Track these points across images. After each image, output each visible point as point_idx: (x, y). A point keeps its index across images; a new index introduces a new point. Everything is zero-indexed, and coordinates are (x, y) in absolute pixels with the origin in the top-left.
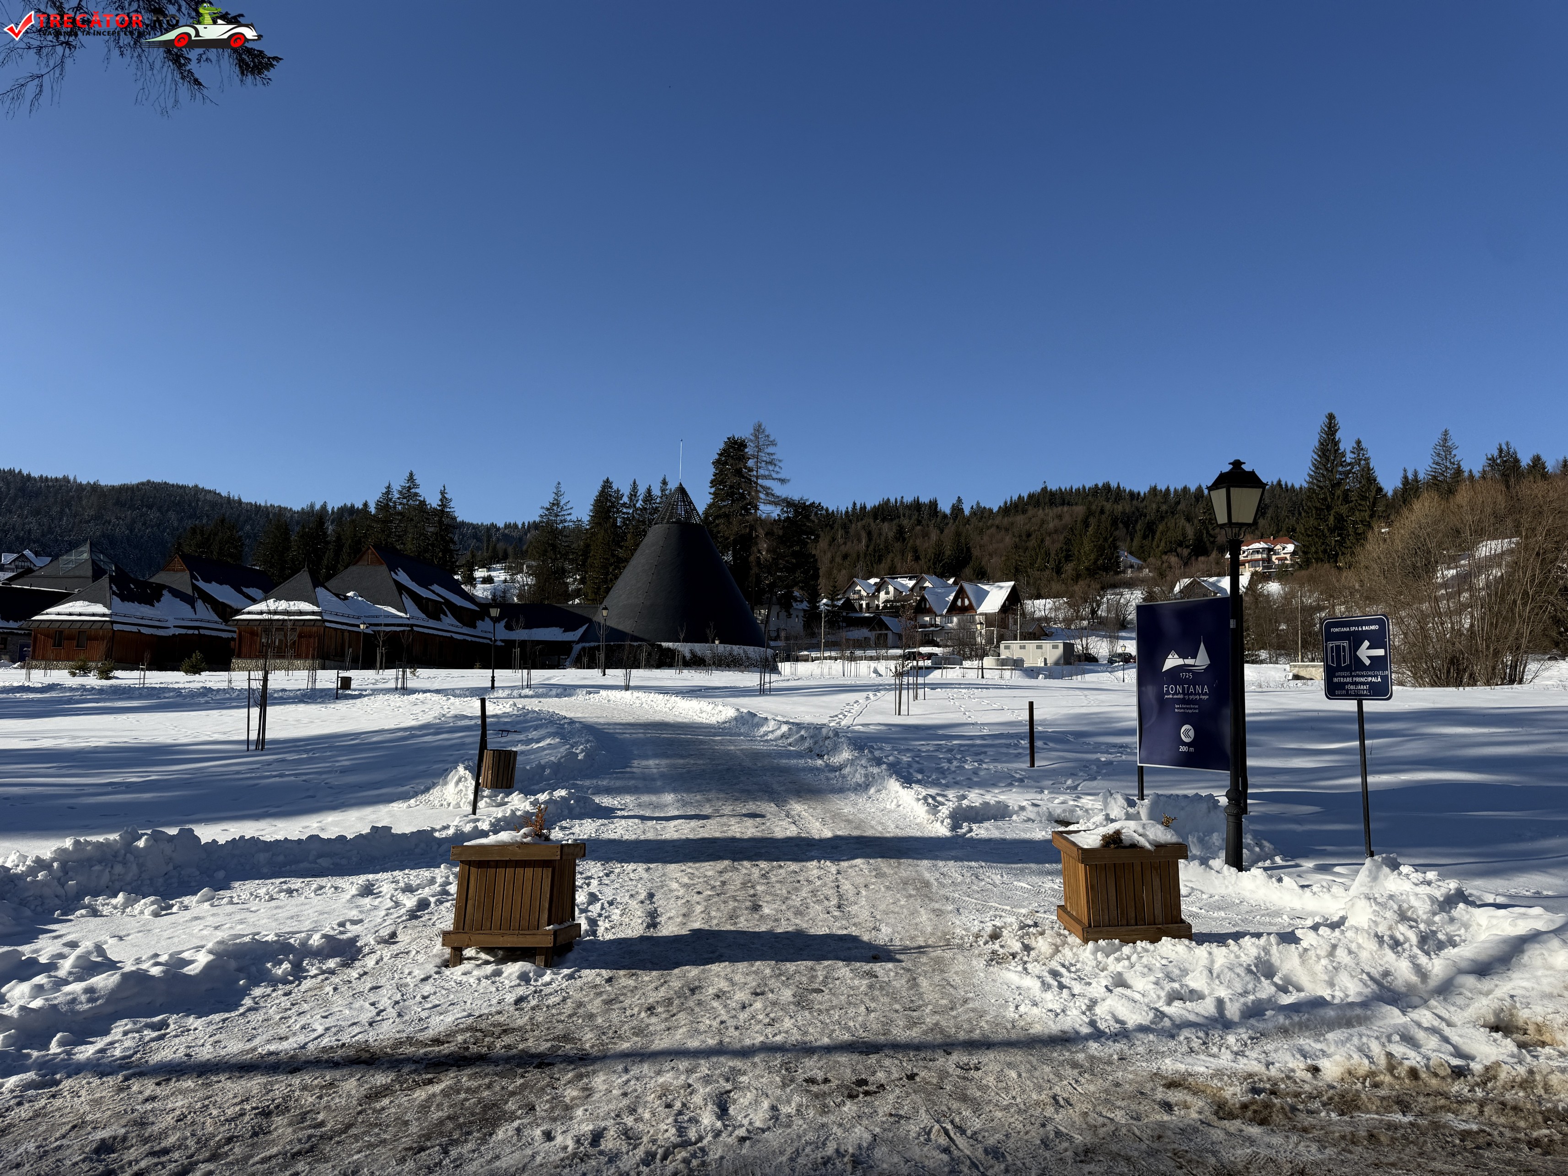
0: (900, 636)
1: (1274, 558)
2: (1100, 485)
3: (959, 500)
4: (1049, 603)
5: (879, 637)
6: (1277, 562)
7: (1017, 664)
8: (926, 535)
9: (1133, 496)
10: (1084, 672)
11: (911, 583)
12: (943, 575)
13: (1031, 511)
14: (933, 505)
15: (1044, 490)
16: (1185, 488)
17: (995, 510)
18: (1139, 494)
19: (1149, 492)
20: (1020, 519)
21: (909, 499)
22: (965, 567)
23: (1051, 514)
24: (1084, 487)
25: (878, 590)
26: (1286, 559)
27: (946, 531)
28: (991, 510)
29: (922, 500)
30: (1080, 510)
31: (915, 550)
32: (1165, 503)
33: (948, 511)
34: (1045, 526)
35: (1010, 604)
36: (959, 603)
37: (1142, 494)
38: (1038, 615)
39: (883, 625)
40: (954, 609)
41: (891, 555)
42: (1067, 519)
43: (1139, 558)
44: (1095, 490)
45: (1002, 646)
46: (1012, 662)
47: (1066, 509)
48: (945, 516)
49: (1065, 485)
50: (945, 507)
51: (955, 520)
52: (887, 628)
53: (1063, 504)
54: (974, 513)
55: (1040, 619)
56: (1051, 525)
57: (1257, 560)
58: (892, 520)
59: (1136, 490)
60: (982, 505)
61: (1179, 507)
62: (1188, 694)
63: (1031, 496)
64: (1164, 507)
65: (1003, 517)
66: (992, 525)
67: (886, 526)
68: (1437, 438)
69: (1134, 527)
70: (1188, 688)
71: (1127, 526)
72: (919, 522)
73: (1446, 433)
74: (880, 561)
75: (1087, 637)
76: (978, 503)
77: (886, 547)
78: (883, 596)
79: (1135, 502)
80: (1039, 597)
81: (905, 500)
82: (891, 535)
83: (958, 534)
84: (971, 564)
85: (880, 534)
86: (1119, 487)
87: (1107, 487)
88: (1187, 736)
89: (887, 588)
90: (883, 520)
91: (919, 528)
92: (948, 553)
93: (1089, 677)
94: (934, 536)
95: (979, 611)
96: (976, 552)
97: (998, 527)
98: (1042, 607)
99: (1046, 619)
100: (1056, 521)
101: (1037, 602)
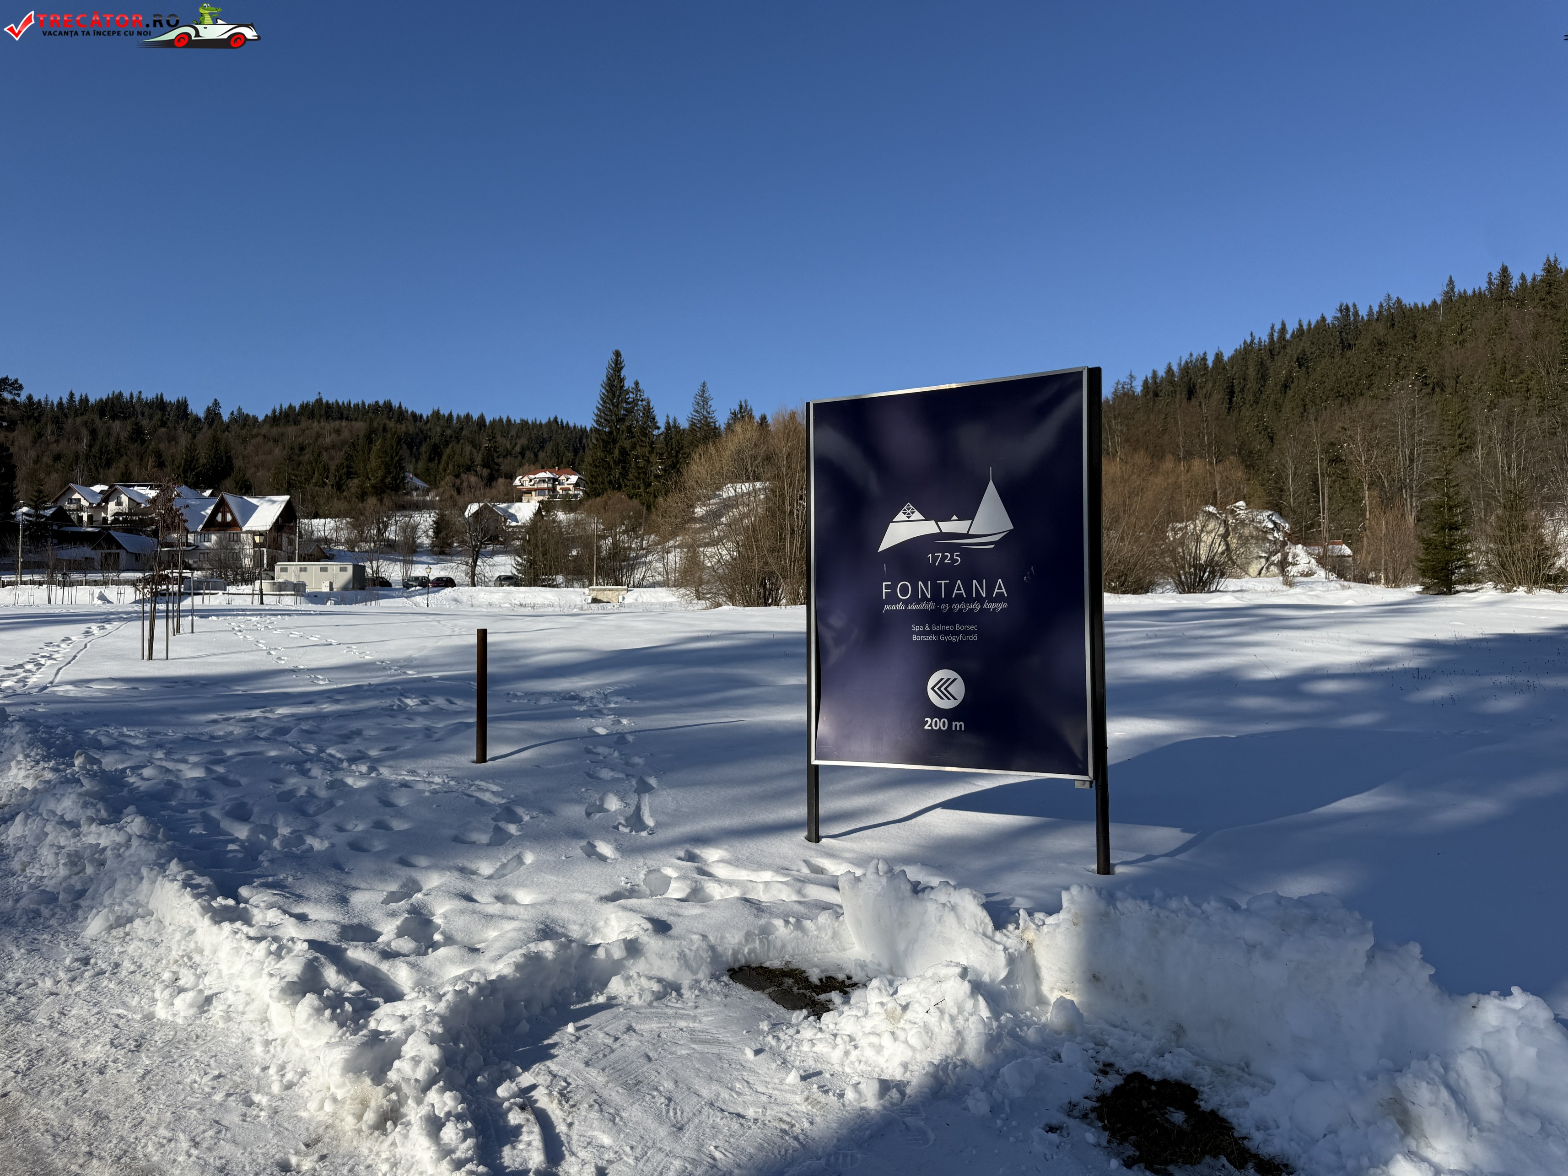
0: (137, 556)
1: (558, 488)
2: (381, 403)
3: (216, 403)
4: (331, 523)
5: (106, 557)
6: (561, 492)
7: (298, 589)
8: (172, 439)
9: (416, 418)
10: (379, 598)
11: (152, 494)
12: (197, 485)
13: (304, 423)
14: (182, 406)
15: (319, 401)
16: (468, 415)
17: (261, 418)
18: (421, 416)
19: (432, 415)
20: (291, 430)
21: (149, 395)
22: (225, 478)
23: (328, 427)
24: (363, 403)
25: (106, 500)
26: (569, 489)
27: (200, 437)
28: (255, 419)
29: (167, 398)
30: (360, 426)
31: (158, 455)
32: (449, 427)
33: (202, 415)
34: (320, 440)
35: (284, 521)
36: (219, 518)
37: (425, 417)
38: (316, 535)
39: (112, 542)
40: (211, 525)
41: (125, 458)
42: (346, 434)
43: (425, 481)
44: (376, 408)
45: (277, 568)
46: (292, 587)
47: (344, 423)
48: (197, 420)
49: (343, 399)
50: (198, 409)
51: (210, 426)
52: (119, 546)
53: (341, 418)
54: (234, 420)
55: (319, 540)
56: (328, 440)
57: (543, 489)
58: (125, 418)
59: (418, 412)
60: (245, 411)
61: (464, 433)
62: (949, 600)
63: (304, 407)
64: (449, 432)
65: (272, 426)
66: (258, 435)
67: (117, 425)
68: (696, 389)
69: (418, 449)
70: (950, 588)
71: (410, 447)
72: (164, 424)
73: (704, 385)
74: (108, 464)
75: (378, 560)
76: (240, 409)
77: (118, 450)
78: (112, 507)
79: (418, 424)
80: (316, 516)
81: (143, 396)
82: (124, 435)
83: (216, 440)
84: (233, 475)
85: (109, 434)
86: (400, 407)
87: (388, 406)
88: (945, 694)
89: (119, 498)
90: (114, 417)
91: (163, 430)
92: (203, 461)
93: (383, 602)
94: (184, 440)
95: (244, 529)
96: (238, 463)
97: (265, 436)
98: (321, 528)
99: (326, 541)
100: (334, 435)
101: (315, 522)
